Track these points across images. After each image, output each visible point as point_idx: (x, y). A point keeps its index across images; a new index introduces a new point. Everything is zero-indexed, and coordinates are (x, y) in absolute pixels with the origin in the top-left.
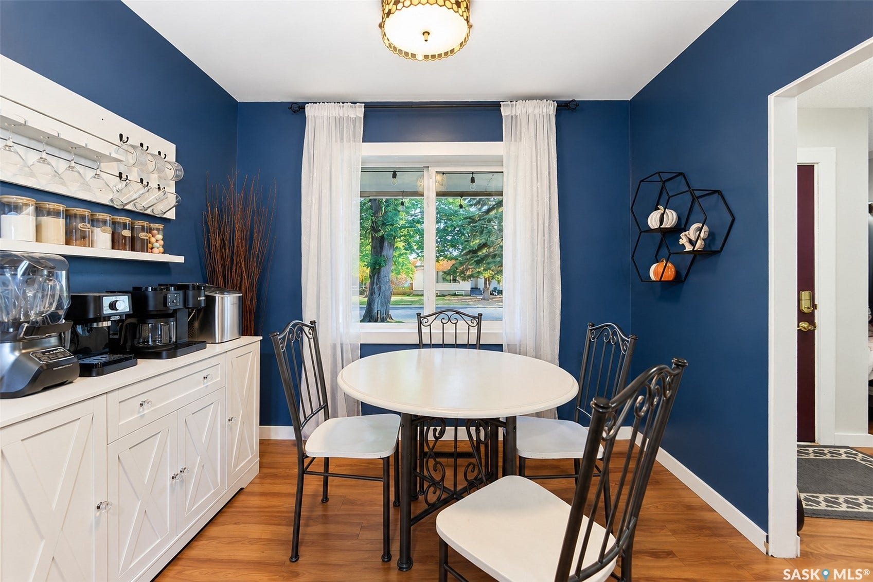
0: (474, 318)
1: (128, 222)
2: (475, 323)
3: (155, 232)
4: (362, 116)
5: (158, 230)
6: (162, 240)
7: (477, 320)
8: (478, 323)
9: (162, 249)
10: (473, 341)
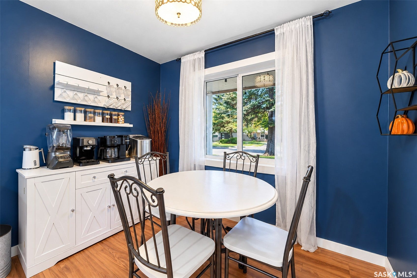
0: (254, 157)
1: (109, 113)
2: (255, 160)
3: (121, 116)
4: (204, 56)
5: (122, 115)
6: (124, 119)
7: (256, 158)
8: (256, 161)
9: (123, 122)
10: (253, 170)
